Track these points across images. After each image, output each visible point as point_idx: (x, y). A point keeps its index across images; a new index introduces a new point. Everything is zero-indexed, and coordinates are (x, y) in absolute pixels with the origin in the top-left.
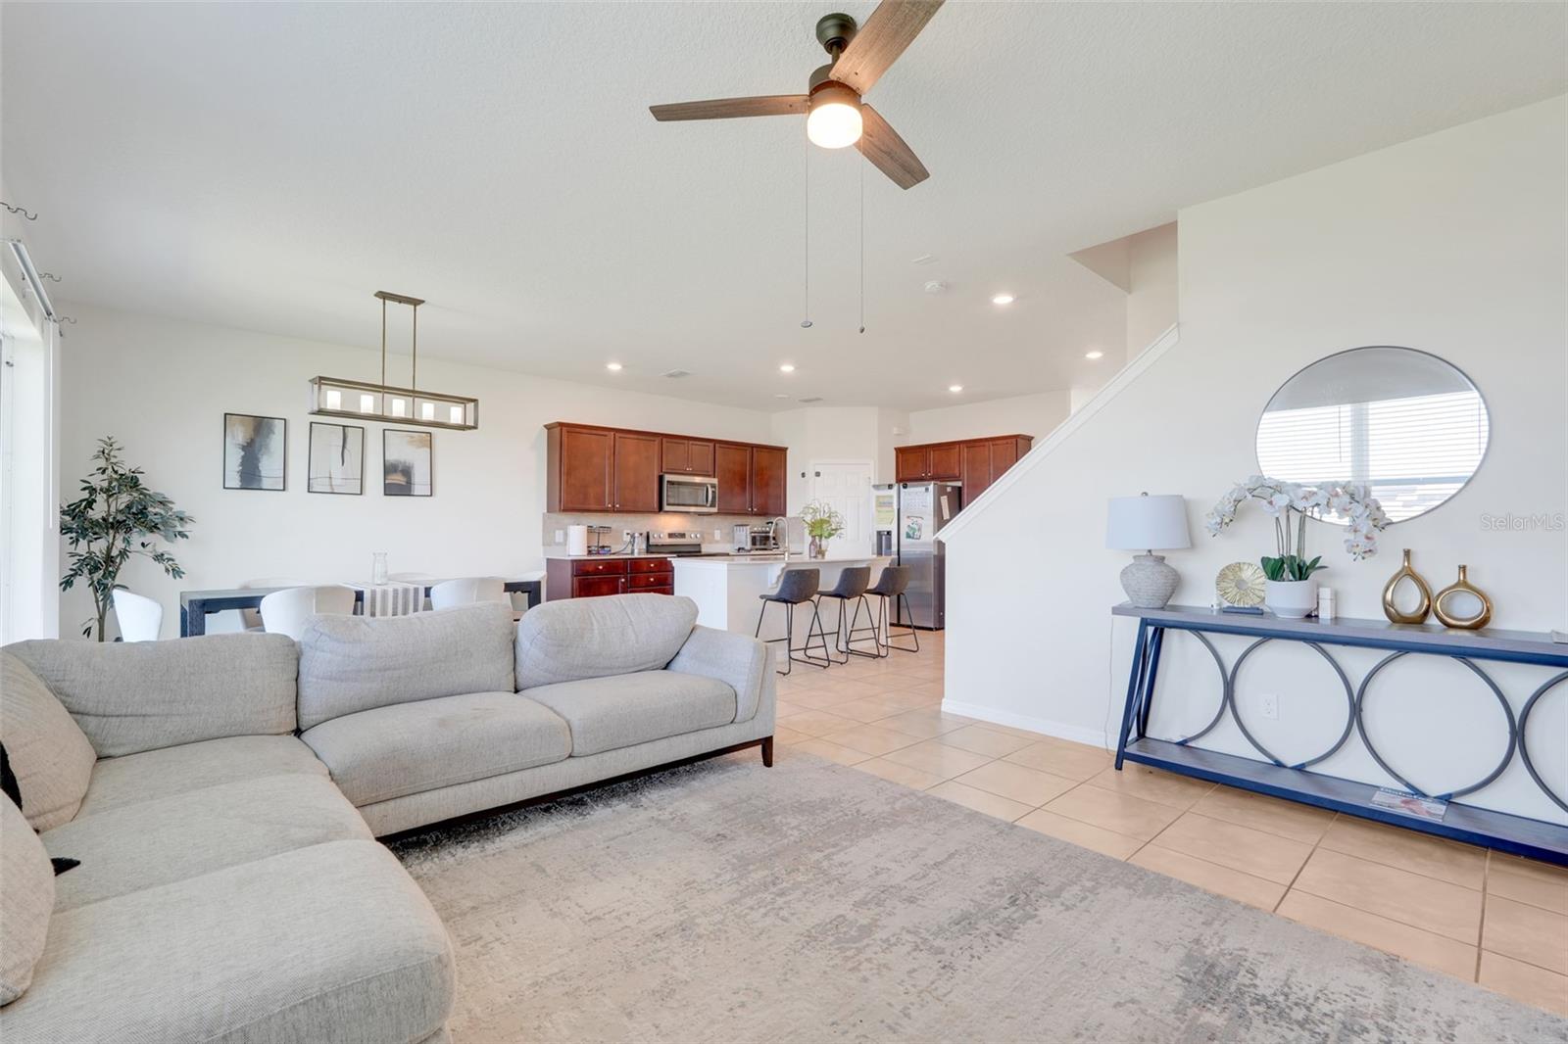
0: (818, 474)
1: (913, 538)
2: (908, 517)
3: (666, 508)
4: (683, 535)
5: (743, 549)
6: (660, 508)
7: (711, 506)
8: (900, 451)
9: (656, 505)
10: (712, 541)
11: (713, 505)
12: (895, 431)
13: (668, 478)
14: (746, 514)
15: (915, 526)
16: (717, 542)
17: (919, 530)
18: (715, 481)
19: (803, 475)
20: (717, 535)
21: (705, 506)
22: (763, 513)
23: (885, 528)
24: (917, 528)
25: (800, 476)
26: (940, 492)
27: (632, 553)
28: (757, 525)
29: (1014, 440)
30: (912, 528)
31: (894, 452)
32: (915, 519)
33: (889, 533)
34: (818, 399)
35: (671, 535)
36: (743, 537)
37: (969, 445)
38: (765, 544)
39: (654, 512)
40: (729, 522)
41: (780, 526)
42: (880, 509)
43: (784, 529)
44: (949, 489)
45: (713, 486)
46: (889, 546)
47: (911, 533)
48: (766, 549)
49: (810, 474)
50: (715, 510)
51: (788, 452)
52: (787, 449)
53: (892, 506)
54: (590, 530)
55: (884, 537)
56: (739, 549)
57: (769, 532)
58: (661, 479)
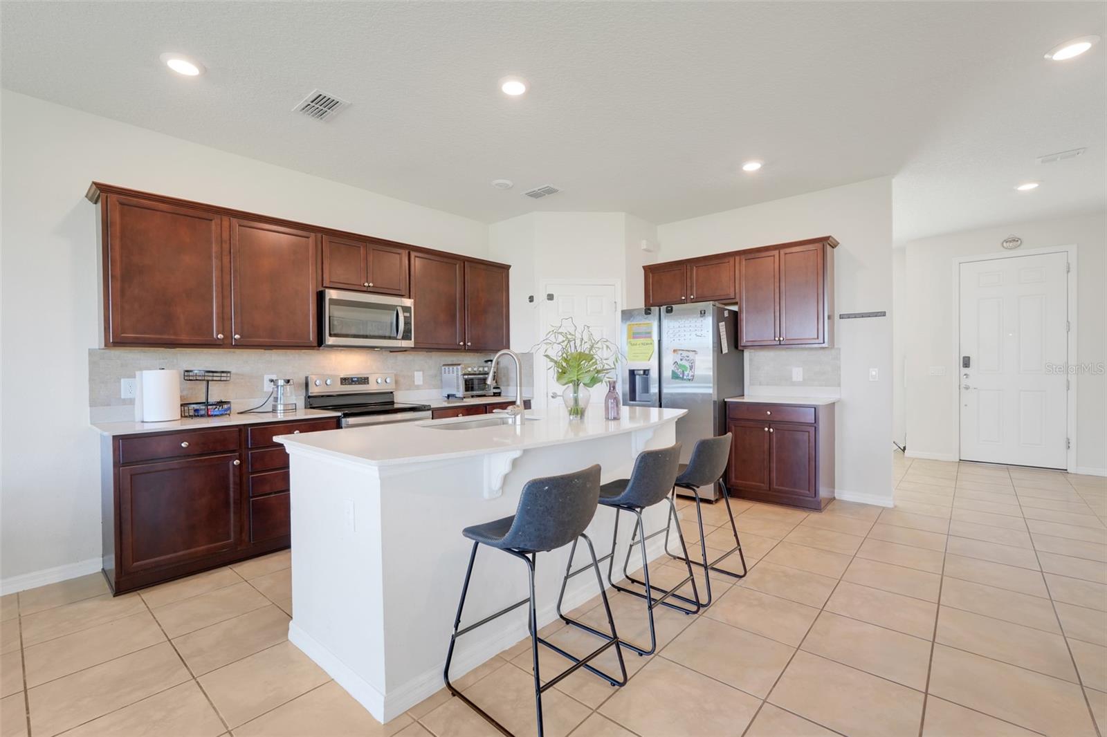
0: (550, 297)
1: (682, 379)
2: (675, 351)
3: (330, 341)
4: (365, 381)
5: (453, 396)
6: (320, 342)
7: (403, 338)
8: (650, 271)
9: (312, 336)
10: (412, 386)
11: (406, 336)
12: (644, 244)
13: (332, 294)
14: (454, 349)
15: (684, 363)
16: (418, 387)
17: (691, 368)
18: (408, 302)
19: (531, 299)
20: (419, 378)
21: (395, 338)
22: (478, 348)
23: (639, 365)
24: (687, 365)
25: (528, 300)
26: (719, 317)
27: (274, 410)
28: (472, 363)
29: (819, 246)
30: (681, 366)
31: (642, 271)
32: (685, 354)
33: (646, 372)
34: (550, 191)
35: (345, 381)
36: (454, 380)
37: (750, 256)
38: (483, 390)
39: (308, 347)
40: (433, 361)
41: (501, 365)
42: (633, 341)
43: (507, 368)
44: (726, 314)
45: (406, 309)
46: (646, 389)
47: (679, 372)
48: (484, 396)
49: (540, 297)
50: (410, 344)
51: (511, 270)
52: (510, 266)
53: (651, 337)
54: (188, 376)
55: (637, 377)
56: (449, 396)
57: (488, 374)
58: (320, 297)
